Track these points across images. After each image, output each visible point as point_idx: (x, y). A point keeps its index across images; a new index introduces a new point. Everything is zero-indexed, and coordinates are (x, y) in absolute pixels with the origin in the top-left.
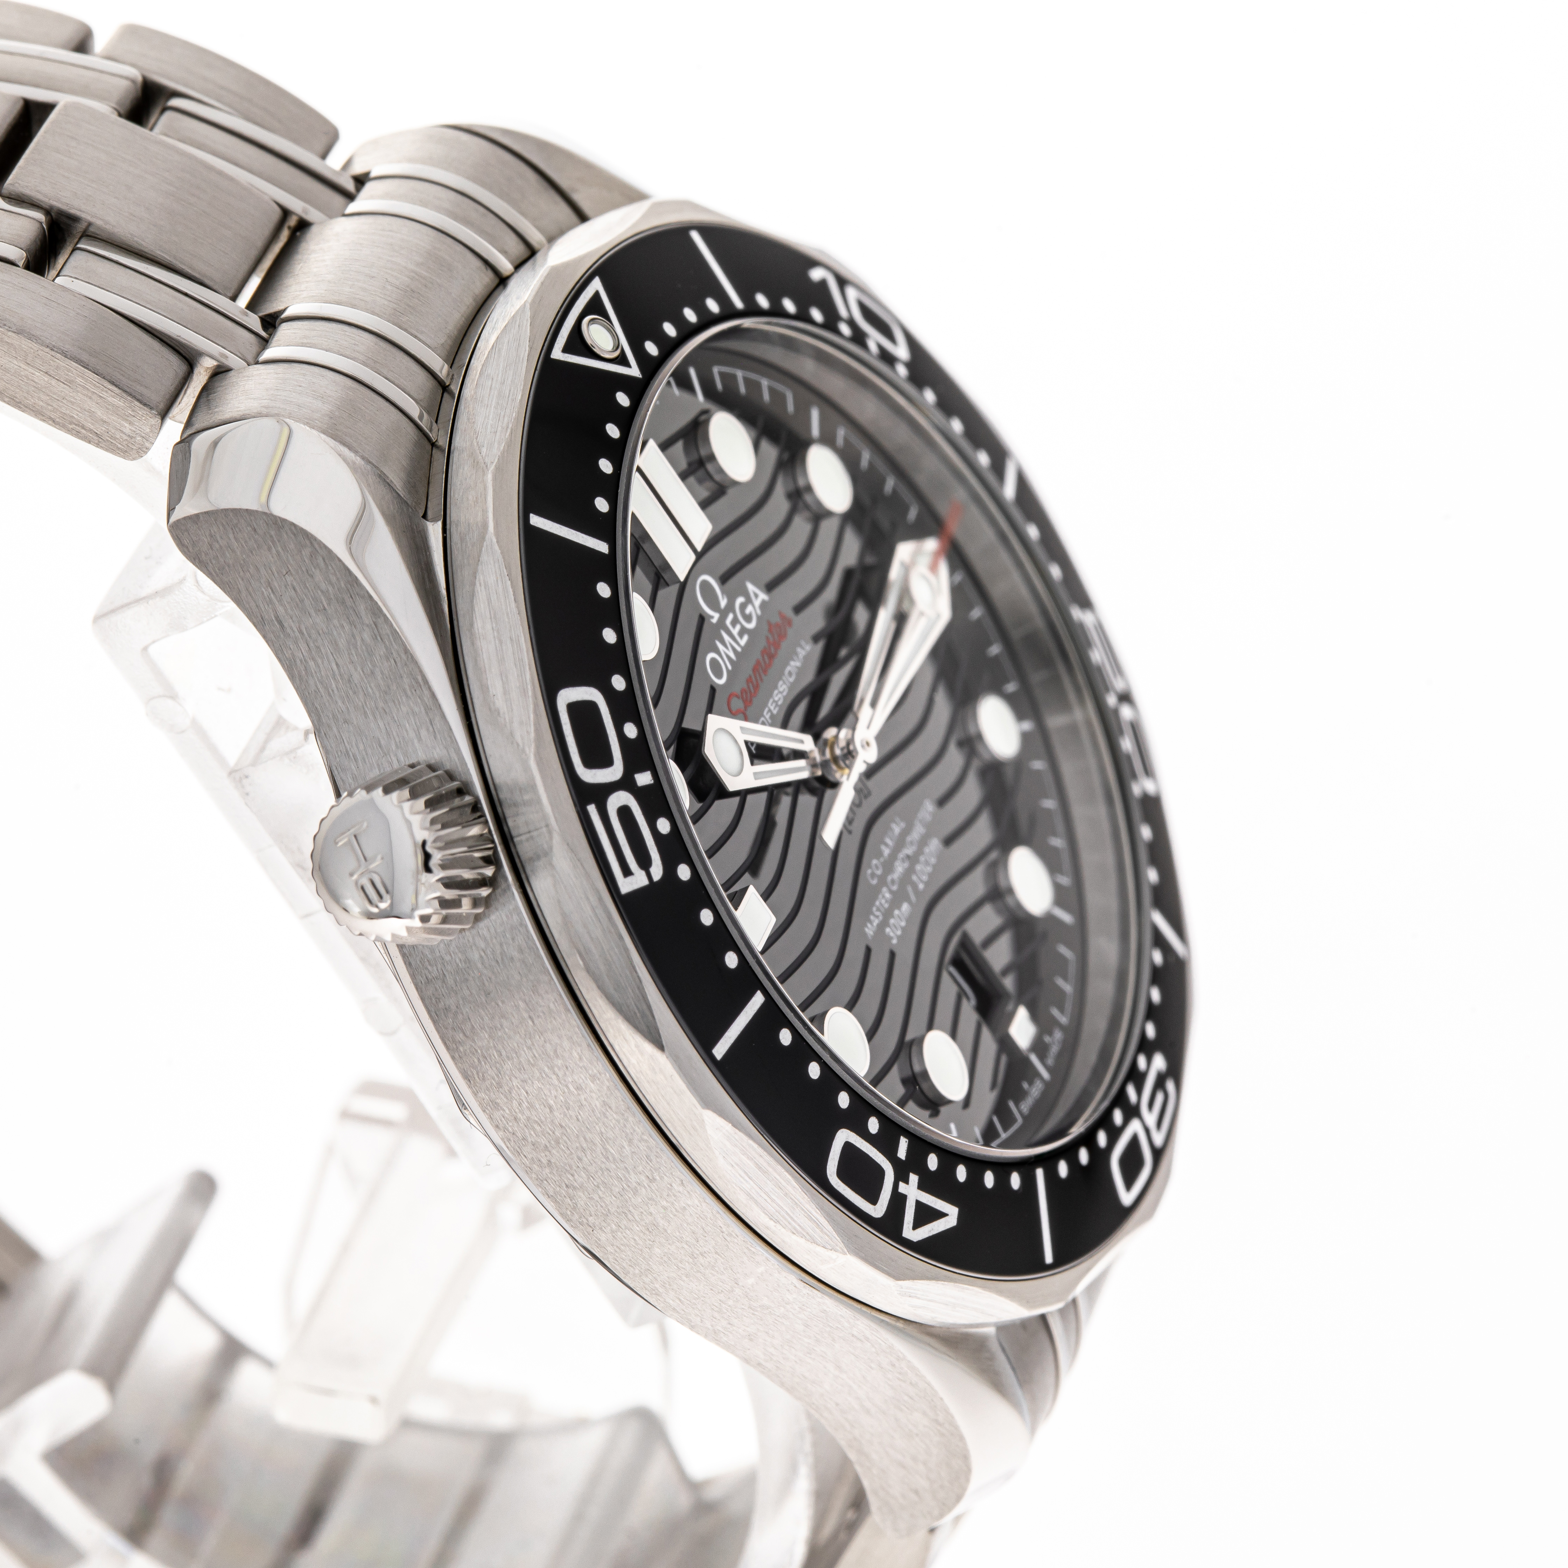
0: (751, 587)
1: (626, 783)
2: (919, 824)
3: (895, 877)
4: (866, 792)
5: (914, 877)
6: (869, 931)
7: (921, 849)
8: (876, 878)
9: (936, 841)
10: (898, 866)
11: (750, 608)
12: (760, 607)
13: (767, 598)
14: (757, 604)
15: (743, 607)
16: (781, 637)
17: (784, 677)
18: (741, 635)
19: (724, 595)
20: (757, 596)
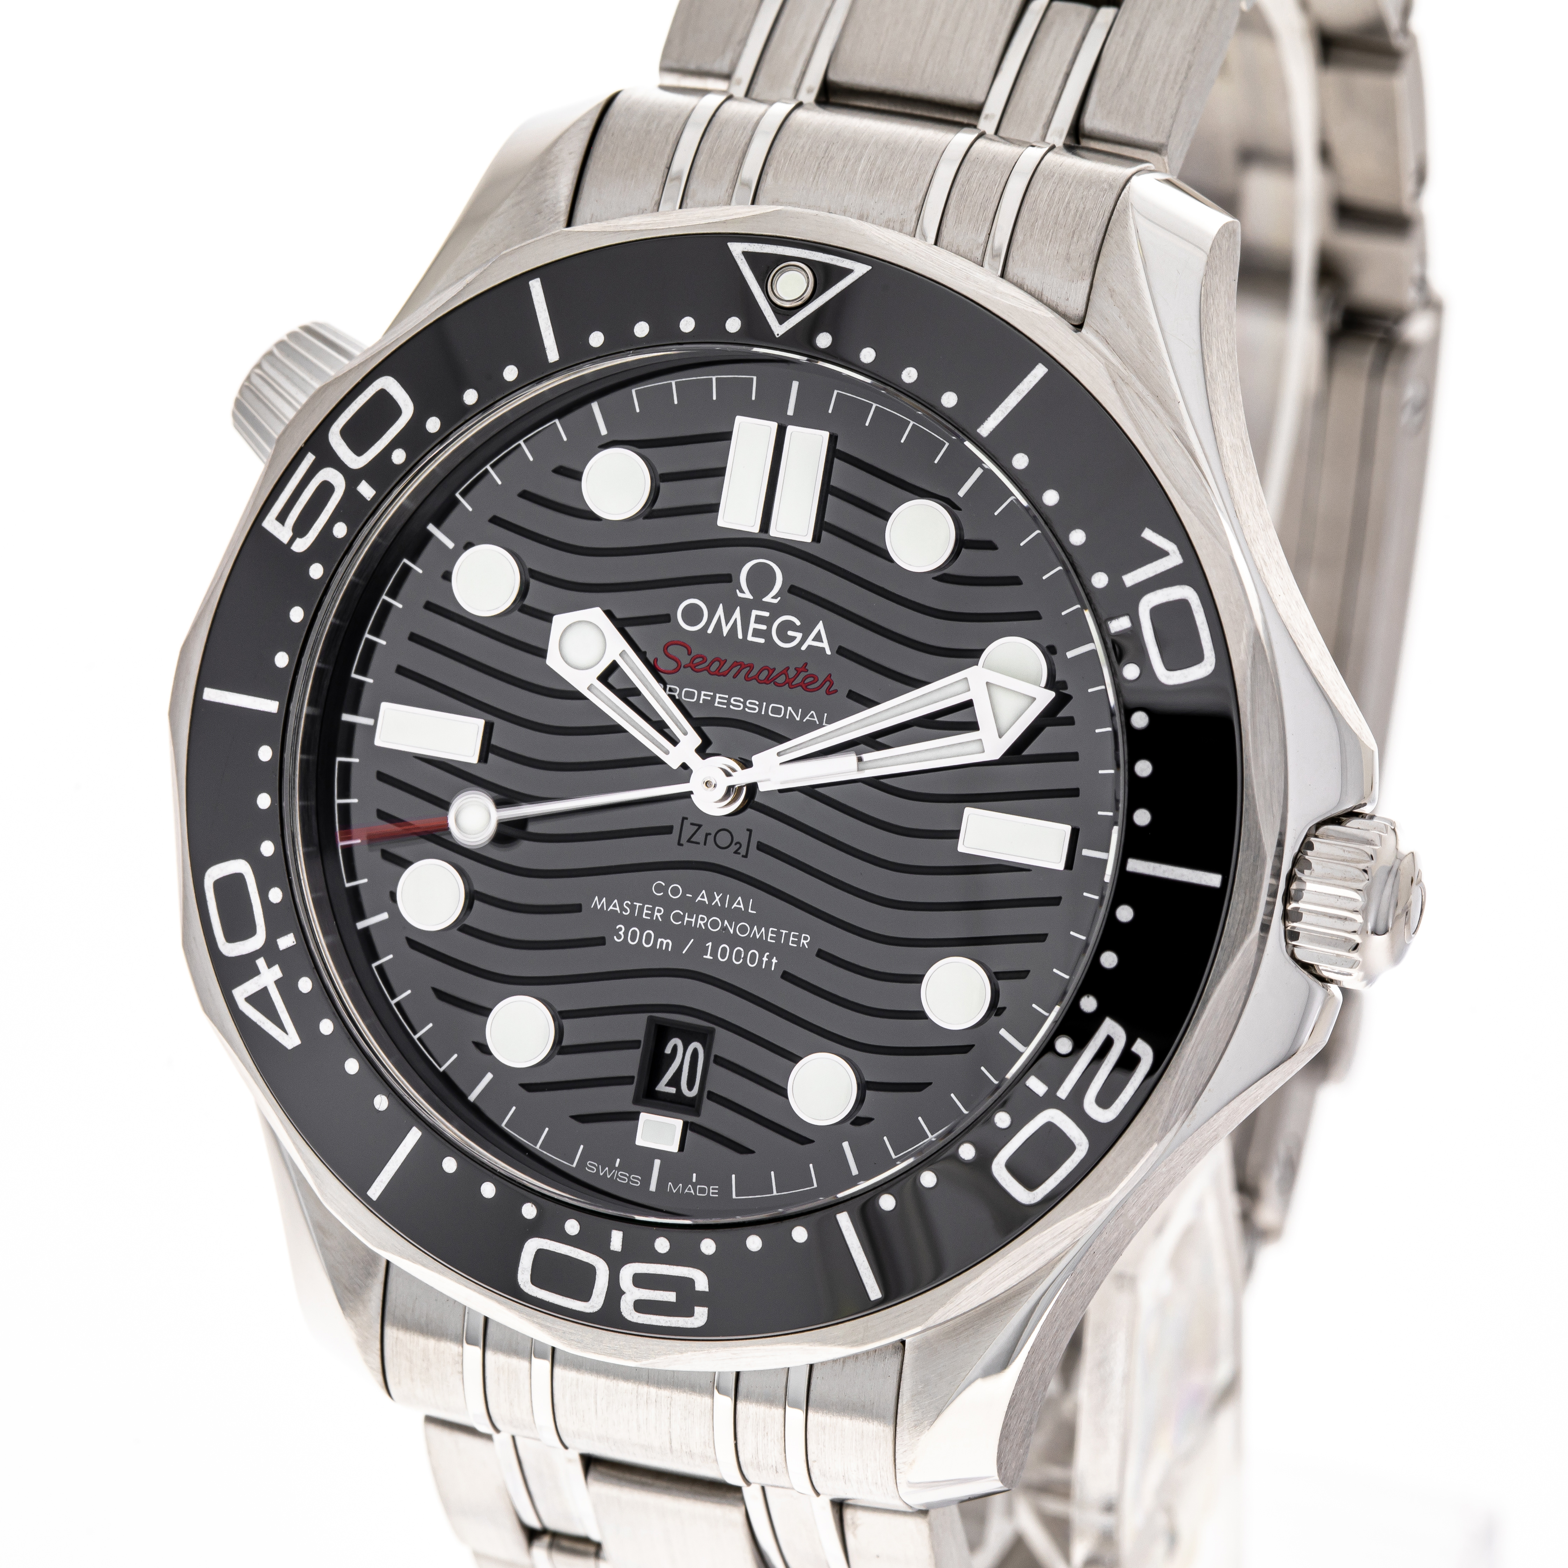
0: (820, 626)
1: (352, 477)
2: (773, 932)
3: (686, 919)
4: (743, 851)
5: (710, 944)
6: (599, 903)
7: (749, 943)
8: (662, 894)
9: (774, 961)
10: (702, 919)
11: (799, 636)
12: (810, 647)
13: (828, 652)
14: (809, 642)
15: (789, 625)
16: (805, 686)
17: (765, 704)
18: (756, 633)
19: (779, 598)
20: (818, 638)
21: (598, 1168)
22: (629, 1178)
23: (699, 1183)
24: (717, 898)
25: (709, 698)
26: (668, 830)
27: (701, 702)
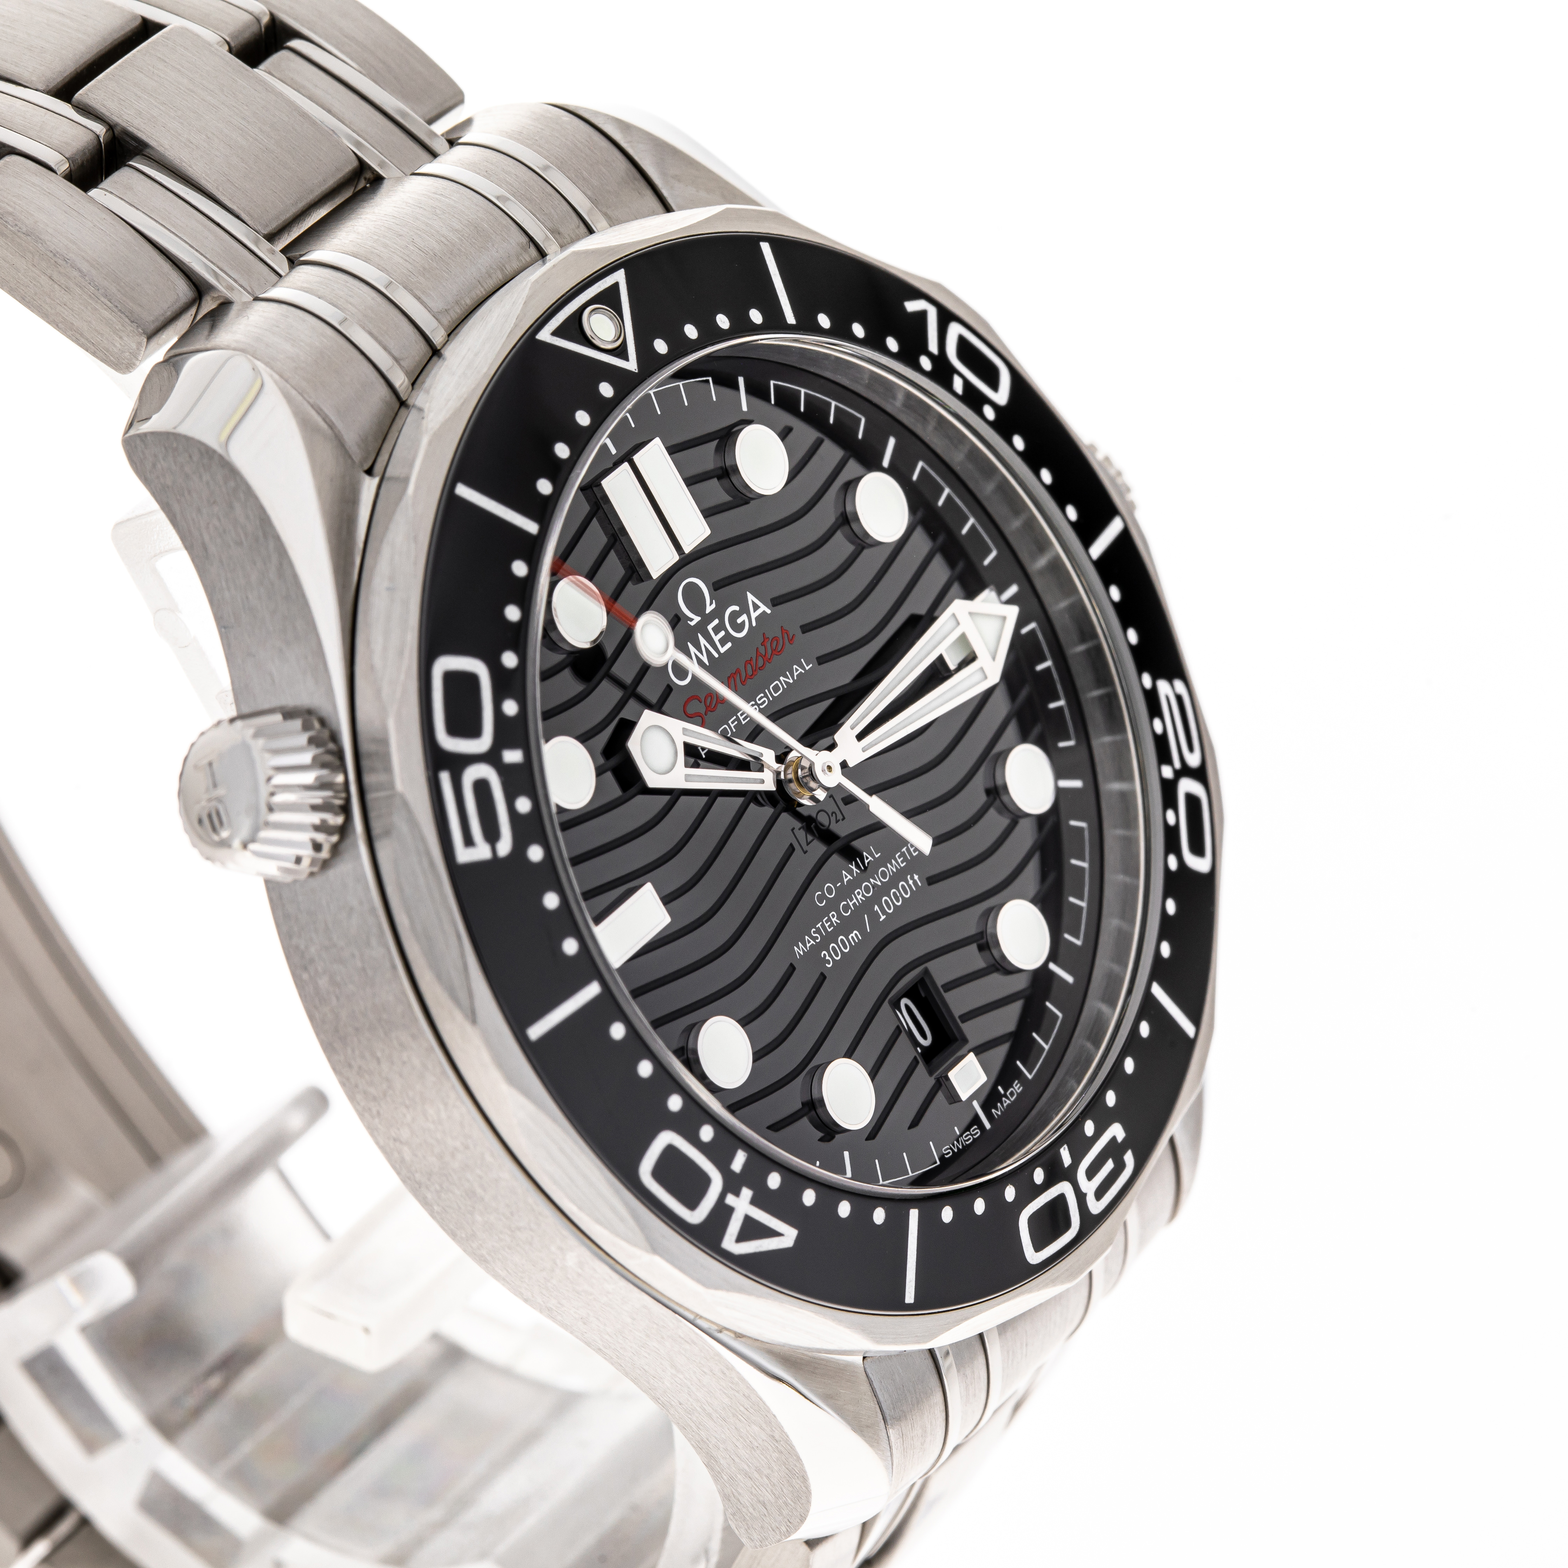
0: (750, 597)
1: (492, 757)
2: (899, 857)
3: (851, 904)
4: (840, 817)
5: (876, 907)
6: (799, 950)
7: (894, 881)
8: (825, 901)
9: (916, 877)
10: (859, 893)
11: (744, 617)
12: (756, 619)
13: (769, 611)
14: (754, 615)
15: (734, 616)
16: (776, 652)
17: (766, 691)
18: (723, 642)
19: (714, 601)
20: (756, 607)
21: (951, 1149)
22: (971, 1135)
23: (1006, 1090)
24: (854, 868)
25: (736, 722)
26: (791, 849)
27: (734, 730)
